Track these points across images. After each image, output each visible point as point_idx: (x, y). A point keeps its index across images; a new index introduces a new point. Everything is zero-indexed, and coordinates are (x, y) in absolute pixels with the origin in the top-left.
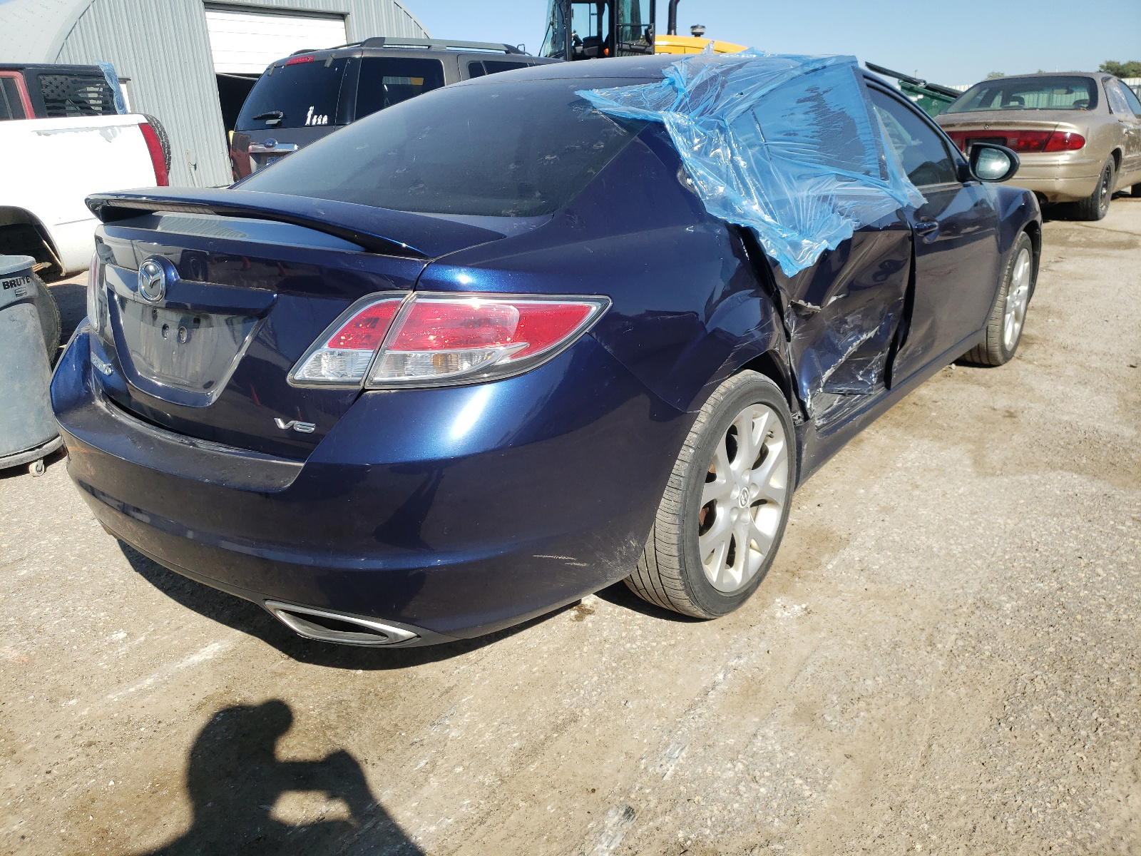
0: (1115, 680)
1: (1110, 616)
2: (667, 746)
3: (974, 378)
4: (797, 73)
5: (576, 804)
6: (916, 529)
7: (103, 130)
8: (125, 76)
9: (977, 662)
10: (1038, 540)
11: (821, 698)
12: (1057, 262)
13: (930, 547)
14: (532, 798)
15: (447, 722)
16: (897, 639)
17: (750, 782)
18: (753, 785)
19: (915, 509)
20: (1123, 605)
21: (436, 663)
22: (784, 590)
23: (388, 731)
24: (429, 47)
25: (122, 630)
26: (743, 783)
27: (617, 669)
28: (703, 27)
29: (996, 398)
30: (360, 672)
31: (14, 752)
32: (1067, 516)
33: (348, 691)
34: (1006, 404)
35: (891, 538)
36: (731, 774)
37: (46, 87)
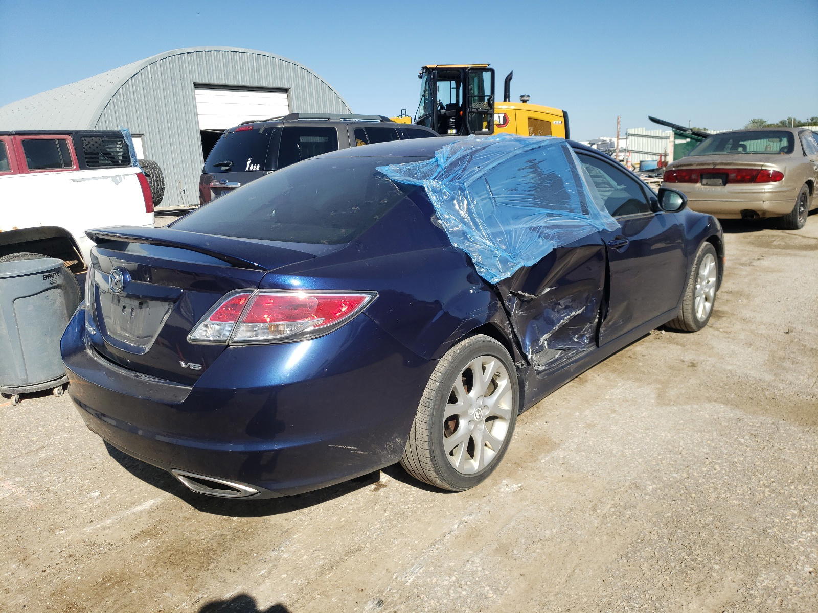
0: (704, 534)
1: (714, 495)
2: (412, 565)
3: (676, 340)
4: (518, 152)
5: (350, 598)
6: (606, 438)
7: (114, 178)
8: (141, 133)
9: (619, 521)
10: (683, 447)
11: (515, 541)
12: (758, 259)
13: (611, 450)
14: (324, 593)
15: (283, 549)
16: (573, 506)
17: (457, 588)
18: (459, 590)
19: (609, 426)
20: (725, 489)
21: (282, 514)
22: (509, 475)
23: (247, 553)
24: (329, 119)
25: (97, 491)
26: (453, 588)
27: (393, 520)
28: (529, 96)
29: (686, 354)
30: (236, 518)
31: (25, 560)
32: (709, 432)
33: (226, 529)
34: (691, 358)
35: (588, 444)
36: (447, 583)
37: (86, 144)
